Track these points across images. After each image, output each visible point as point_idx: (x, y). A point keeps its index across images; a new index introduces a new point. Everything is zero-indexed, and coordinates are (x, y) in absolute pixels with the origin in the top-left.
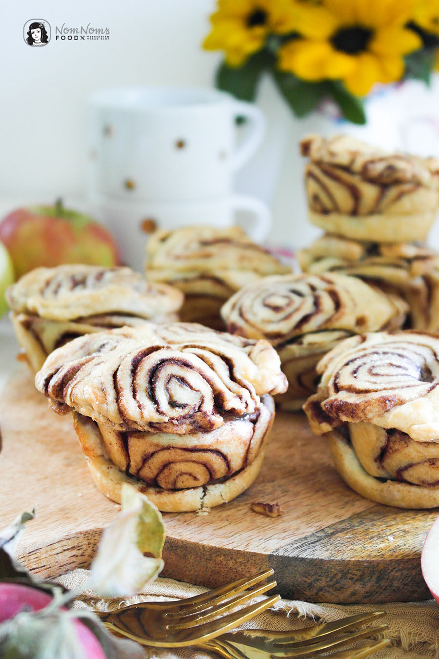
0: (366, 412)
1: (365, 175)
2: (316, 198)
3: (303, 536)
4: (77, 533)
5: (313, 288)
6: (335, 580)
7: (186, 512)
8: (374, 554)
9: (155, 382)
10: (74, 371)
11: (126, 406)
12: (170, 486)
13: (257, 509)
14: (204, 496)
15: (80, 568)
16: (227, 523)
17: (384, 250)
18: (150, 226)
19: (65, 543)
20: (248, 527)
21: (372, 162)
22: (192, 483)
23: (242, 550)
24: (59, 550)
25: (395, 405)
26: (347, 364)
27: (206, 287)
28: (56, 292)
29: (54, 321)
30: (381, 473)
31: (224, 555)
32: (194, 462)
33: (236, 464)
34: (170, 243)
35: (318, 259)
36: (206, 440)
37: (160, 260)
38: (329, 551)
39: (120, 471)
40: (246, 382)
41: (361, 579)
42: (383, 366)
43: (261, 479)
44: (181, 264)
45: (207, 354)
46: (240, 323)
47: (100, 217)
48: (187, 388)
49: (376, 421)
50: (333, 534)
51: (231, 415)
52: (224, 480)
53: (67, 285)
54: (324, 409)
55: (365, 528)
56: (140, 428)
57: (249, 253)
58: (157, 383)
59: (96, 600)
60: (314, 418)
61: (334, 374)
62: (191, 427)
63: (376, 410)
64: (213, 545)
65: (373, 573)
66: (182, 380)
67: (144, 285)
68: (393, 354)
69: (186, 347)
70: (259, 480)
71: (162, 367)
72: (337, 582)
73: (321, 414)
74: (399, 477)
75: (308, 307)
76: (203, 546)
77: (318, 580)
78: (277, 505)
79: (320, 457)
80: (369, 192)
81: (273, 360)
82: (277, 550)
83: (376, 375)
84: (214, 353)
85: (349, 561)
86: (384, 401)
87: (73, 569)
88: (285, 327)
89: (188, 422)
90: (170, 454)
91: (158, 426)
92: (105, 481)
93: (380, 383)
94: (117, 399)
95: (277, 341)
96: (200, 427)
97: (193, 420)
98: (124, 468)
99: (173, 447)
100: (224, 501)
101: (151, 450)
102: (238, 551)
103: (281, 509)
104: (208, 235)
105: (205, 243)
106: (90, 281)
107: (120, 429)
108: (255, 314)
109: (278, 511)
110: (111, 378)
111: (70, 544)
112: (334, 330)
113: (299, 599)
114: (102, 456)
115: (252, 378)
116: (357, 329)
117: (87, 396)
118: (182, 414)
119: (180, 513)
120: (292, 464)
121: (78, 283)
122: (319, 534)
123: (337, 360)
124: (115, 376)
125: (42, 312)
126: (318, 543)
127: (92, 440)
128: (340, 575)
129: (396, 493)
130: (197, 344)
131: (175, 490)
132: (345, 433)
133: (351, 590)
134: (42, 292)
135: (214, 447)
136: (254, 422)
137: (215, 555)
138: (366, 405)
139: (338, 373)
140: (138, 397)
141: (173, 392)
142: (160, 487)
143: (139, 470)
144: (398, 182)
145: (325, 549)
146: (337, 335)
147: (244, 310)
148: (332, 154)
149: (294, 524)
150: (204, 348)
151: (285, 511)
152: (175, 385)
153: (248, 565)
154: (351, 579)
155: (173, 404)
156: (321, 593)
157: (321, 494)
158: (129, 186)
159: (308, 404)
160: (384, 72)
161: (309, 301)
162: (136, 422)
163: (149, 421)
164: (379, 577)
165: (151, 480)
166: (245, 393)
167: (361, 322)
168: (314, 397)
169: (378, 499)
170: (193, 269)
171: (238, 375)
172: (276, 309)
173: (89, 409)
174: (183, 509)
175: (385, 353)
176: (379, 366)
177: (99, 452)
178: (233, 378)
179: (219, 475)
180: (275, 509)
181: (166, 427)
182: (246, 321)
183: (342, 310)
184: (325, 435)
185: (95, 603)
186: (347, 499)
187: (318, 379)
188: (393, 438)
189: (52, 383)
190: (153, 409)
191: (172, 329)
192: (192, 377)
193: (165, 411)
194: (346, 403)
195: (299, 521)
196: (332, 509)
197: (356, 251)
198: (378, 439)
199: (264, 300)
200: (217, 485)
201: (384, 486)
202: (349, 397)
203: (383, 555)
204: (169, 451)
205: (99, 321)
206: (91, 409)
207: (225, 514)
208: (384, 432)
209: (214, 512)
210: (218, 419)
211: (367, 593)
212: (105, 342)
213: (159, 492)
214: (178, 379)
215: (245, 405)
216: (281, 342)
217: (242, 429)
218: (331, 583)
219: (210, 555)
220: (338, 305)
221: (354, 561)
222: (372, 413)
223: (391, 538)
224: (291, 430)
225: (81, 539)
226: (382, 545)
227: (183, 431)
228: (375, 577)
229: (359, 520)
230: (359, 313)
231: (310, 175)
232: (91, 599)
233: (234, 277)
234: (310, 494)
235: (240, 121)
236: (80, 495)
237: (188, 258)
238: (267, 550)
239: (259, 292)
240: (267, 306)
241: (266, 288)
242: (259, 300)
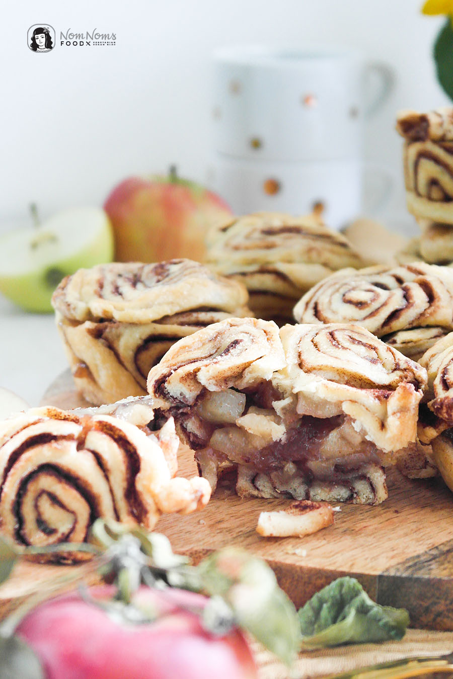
3: (415, 554)
5: (400, 281)
20: (350, 546)
27: (268, 282)
38: (448, 570)
44: (239, 256)
50: (449, 551)
54: (432, 409)
57: (320, 244)
61: (441, 370)
64: (313, 566)
75: (397, 301)
76: (301, 568)
77: (436, 603)
82: (387, 570)
88: (372, 325)
105: (270, 232)
108: (334, 312)
112: (429, 327)
122: (433, 552)
125: (116, 316)
126: (433, 562)
139: (445, 369)
145: (442, 567)
146: (433, 332)
147: (320, 307)
149: (403, 542)
156: (439, 618)
161: (398, 293)
170: (252, 263)
172: (360, 305)
183: (437, 303)
195: (407, 539)
199: (344, 295)
220: (431, 297)
234: (415, 510)
237: (248, 249)
238: (376, 570)
239: (337, 286)
240: (350, 302)
241: (345, 281)
242: (338, 297)
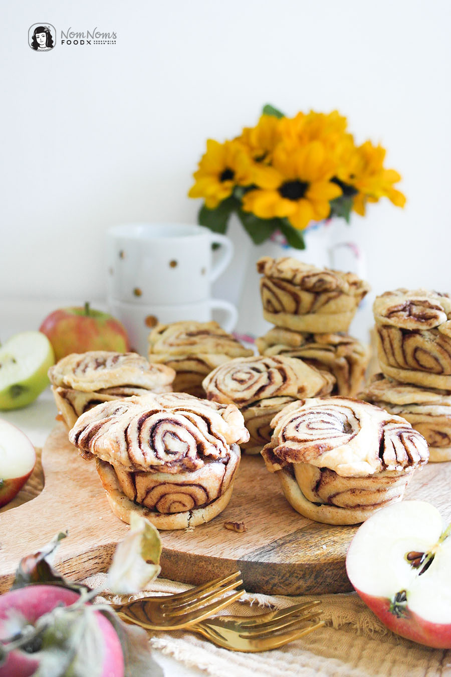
0: (305, 455)
1: (303, 285)
2: (269, 302)
3: (262, 546)
4: (98, 547)
5: (267, 367)
6: (285, 578)
7: (177, 530)
8: (312, 558)
9: (155, 436)
10: (97, 429)
11: (134, 454)
12: (166, 511)
13: (229, 527)
14: (190, 518)
15: (101, 572)
16: (207, 537)
17: (317, 339)
18: (152, 321)
19: (90, 554)
20: (222, 540)
21: (308, 277)
22: (182, 508)
23: (218, 557)
24: (86, 559)
25: (326, 451)
26: (292, 421)
27: (192, 366)
28: (84, 371)
29: (83, 392)
30: (318, 500)
31: (205, 561)
32: (183, 493)
33: (213, 494)
34: (165, 334)
35: (271, 345)
36: (192, 477)
37: (159, 347)
38: (280, 557)
39: (130, 500)
40: (219, 435)
41: (303, 577)
42: (317, 422)
43: (231, 504)
44: (174, 350)
45: (191, 415)
46: (216, 392)
47: (116, 316)
48: (178, 440)
49: (312, 462)
50: (283, 544)
51: (209, 459)
52: (204, 506)
53: (92, 365)
54: (275, 453)
55: (307, 539)
56: (144, 470)
57: (222, 341)
58: (156, 437)
59: (113, 596)
60: (269, 460)
61: (282, 429)
62: (180, 468)
63: (313, 454)
64: (197, 554)
65: (312, 572)
66: (174, 434)
67: (147, 365)
68: (324, 413)
69: (177, 410)
70: (230, 505)
71: (160, 425)
72: (286, 580)
73: (274, 458)
74: (329, 502)
75: (264, 380)
76: (190, 555)
77: (272, 578)
78: (243, 524)
79: (274, 488)
80: (306, 298)
81: (239, 418)
82: (243, 557)
83: (313, 429)
84: (197, 414)
85: (295, 564)
86: (318, 447)
87: (96, 573)
88: (248, 395)
89: (178, 465)
90: (165, 487)
91: (157, 468)
92: (119, 508)
93: (316, 434)
94: (128, 449)
95: (242, 405)
96: (187, 468)
97: (182, 463)
98: (133, 499)
99: (168, 483)
100: (204, 521)
101: (152, 485)
102: (215, 558)
103: (246, 527)
104: (193, 329)
105: (191, 335)
106: (109, 363)
107: (130, 470)
108: (226, 386)
109: (244, 527)
110: (123, 434)
111: (93, 555)
112: (283, 396)
113: (259, 593)
114: (118, 489)
115: (224, 432)
116: (298, 396)
117: (106, 447)
118: (174, 459)
119: (173, 530)
120: (253, 494)
121: (100, 364)
122: (272, 545)
123: (284, 418)
124: (126, 432)
125: (74, 385)
126: (272, 551)
127: (109, 478)
128: (288, 575)
129: (328, 514)
130: (185, 408)
131: (169, 514)
132: (290, 470)
133: (297, 585)
134: (74, 371)
135: (197, 483)
136: (226, 463)
137: (198, 561)
138: (305, 450)
139: (285, 428)
140: (142, 447)
141: (167, 443)
142: (159, 512)
143: (143, 500)
144: (326, 291)
145: (277, 555)
146: (284, 400)
147: (218, 382)
148: (280, 271)
149: (255, 537)
150: (189, 411)
151: (248, 528)
152: (169, 438)
153: (222, 568)
154: (297, 577)
155: (167, 452)
156: (275, 588)
157: (274, 514)
158: (137, 293)
159: (264, 451)
160: (316, 212)
161: (265, 375)
162: (141, 465)
163: (150, 464)
164: (316, 575)
165: (152, 506)
166: (219, 443)
167: (301, 390)
168: (268, 445)
169: (315, 518)
170: (182, 353)
171: (214, 430)
172: (241, 382)
173: (108, 456)
174: (175, 528)
175: (318, 413)
176: (314, 422)
177: (114, 487)
178: (210, 432)
179: (201, 503)
180: (242, 526)
181: (162, 469)
182: (220, 390)
183: (288, 382)
184: (276, 472)
185: (112, 598)
186: (293, 518)
187: (271, 431)
188: (325, 474)
189: (81, 437)
190: (153, 455)
191: (166, 397)
192: (181, 432)
193: (161, 457)
194: (291, 449)
195: (258, 535)
196: (282, 526)
197: (298, 339)
198: (314, 475)
199: (233, 375)
200: (200, 510)
201: (319, 509)
202: (293, 445)
203: (319, 559)
204: (165, 486)
205: (115, 391)
206: (108, 455)
207: (205, 530)
208: (319, 470)
209: (198, 529)
210: (200, 462)
211: (308, 587)
212: (119, 407)
213: (158, 516)
214: (171, 434)
215: (219, 452)
216: (245, 405)
217: (217, 468)
218: (282, 581)
219: (195, 561)
220: (285, 378)
221: (298, 564)
222: (310, 457)
223: (324, 547)
224: (252, 468)
225: (101, 551)
226: (318, 552)
227: (175, 471)
228: (313, 575)
229: (301, 534)
230: (300, 384)
231: (264, 285)
232: (109, 595)
233: (212, 358)
234: (267, 515)
235: (215, 246)
236: (101, 518)
237: (178, 345)
238: (235, 557)
239: (229, 369)
240: (235, 380)
241: (234, 366)
242: (229, 375)
